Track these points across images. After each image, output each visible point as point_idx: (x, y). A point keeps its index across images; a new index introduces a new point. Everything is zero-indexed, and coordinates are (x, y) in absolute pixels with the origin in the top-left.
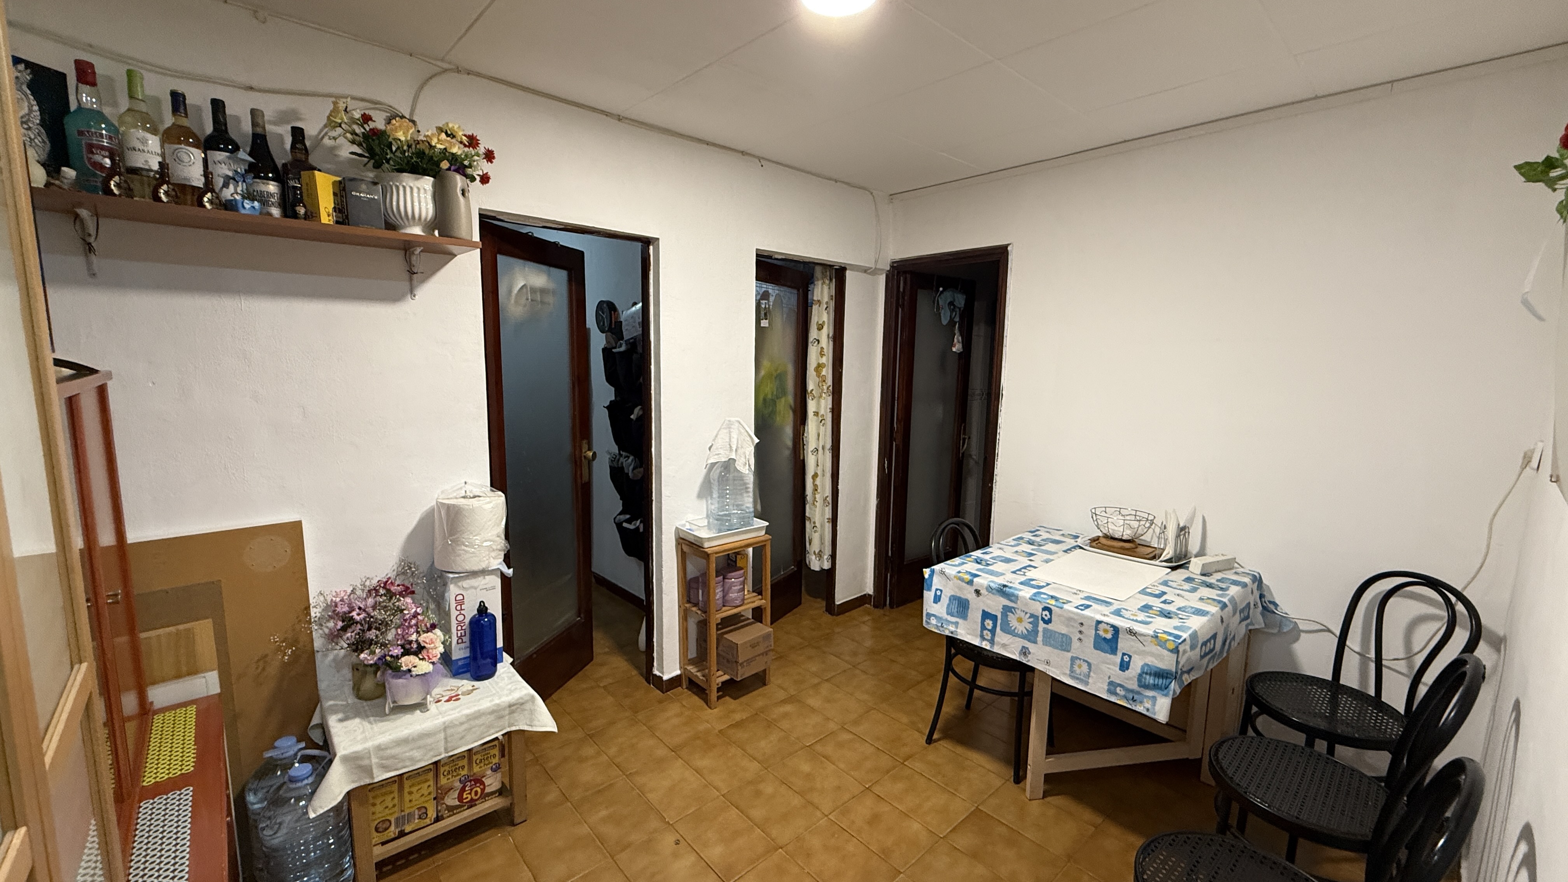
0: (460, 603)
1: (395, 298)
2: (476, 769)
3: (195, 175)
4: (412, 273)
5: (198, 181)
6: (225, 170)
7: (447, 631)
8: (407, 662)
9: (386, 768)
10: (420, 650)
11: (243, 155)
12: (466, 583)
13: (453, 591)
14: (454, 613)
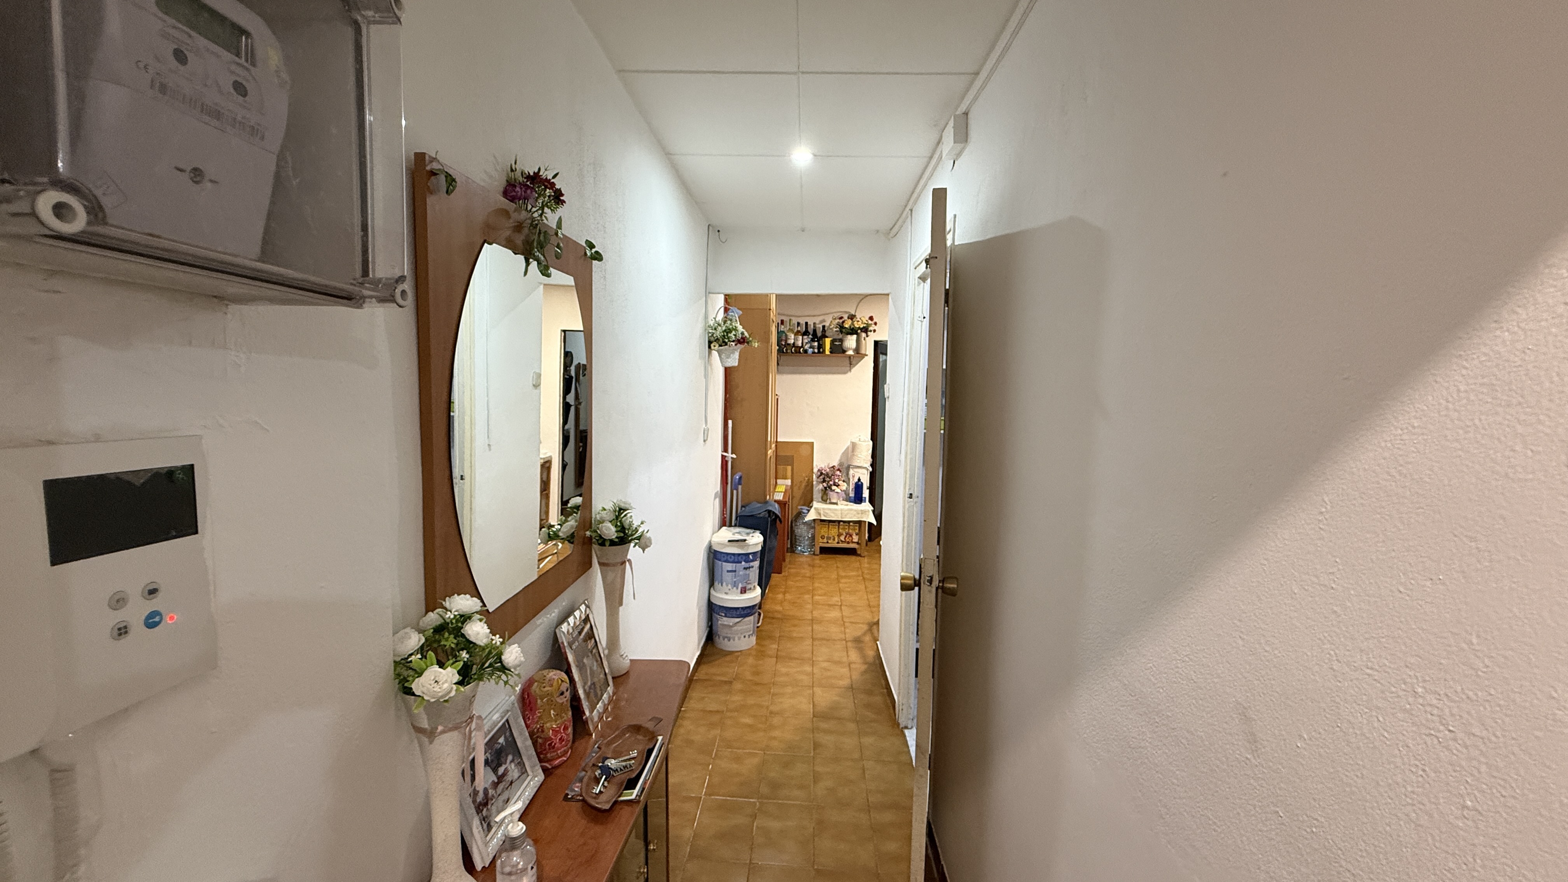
0: (853, 477)
1: (845, 373)
2: (851, 531)
3: (799, 344)
4: (851, 364)
5: (800, 345)
6: (806, 341)
7: (848, 484)
8: (834, 488)
9: (825, 516)
10: (838, 486)
11: (810, 336)
12: (855, 470)
13: (851, 472)
14: (851, 480)
